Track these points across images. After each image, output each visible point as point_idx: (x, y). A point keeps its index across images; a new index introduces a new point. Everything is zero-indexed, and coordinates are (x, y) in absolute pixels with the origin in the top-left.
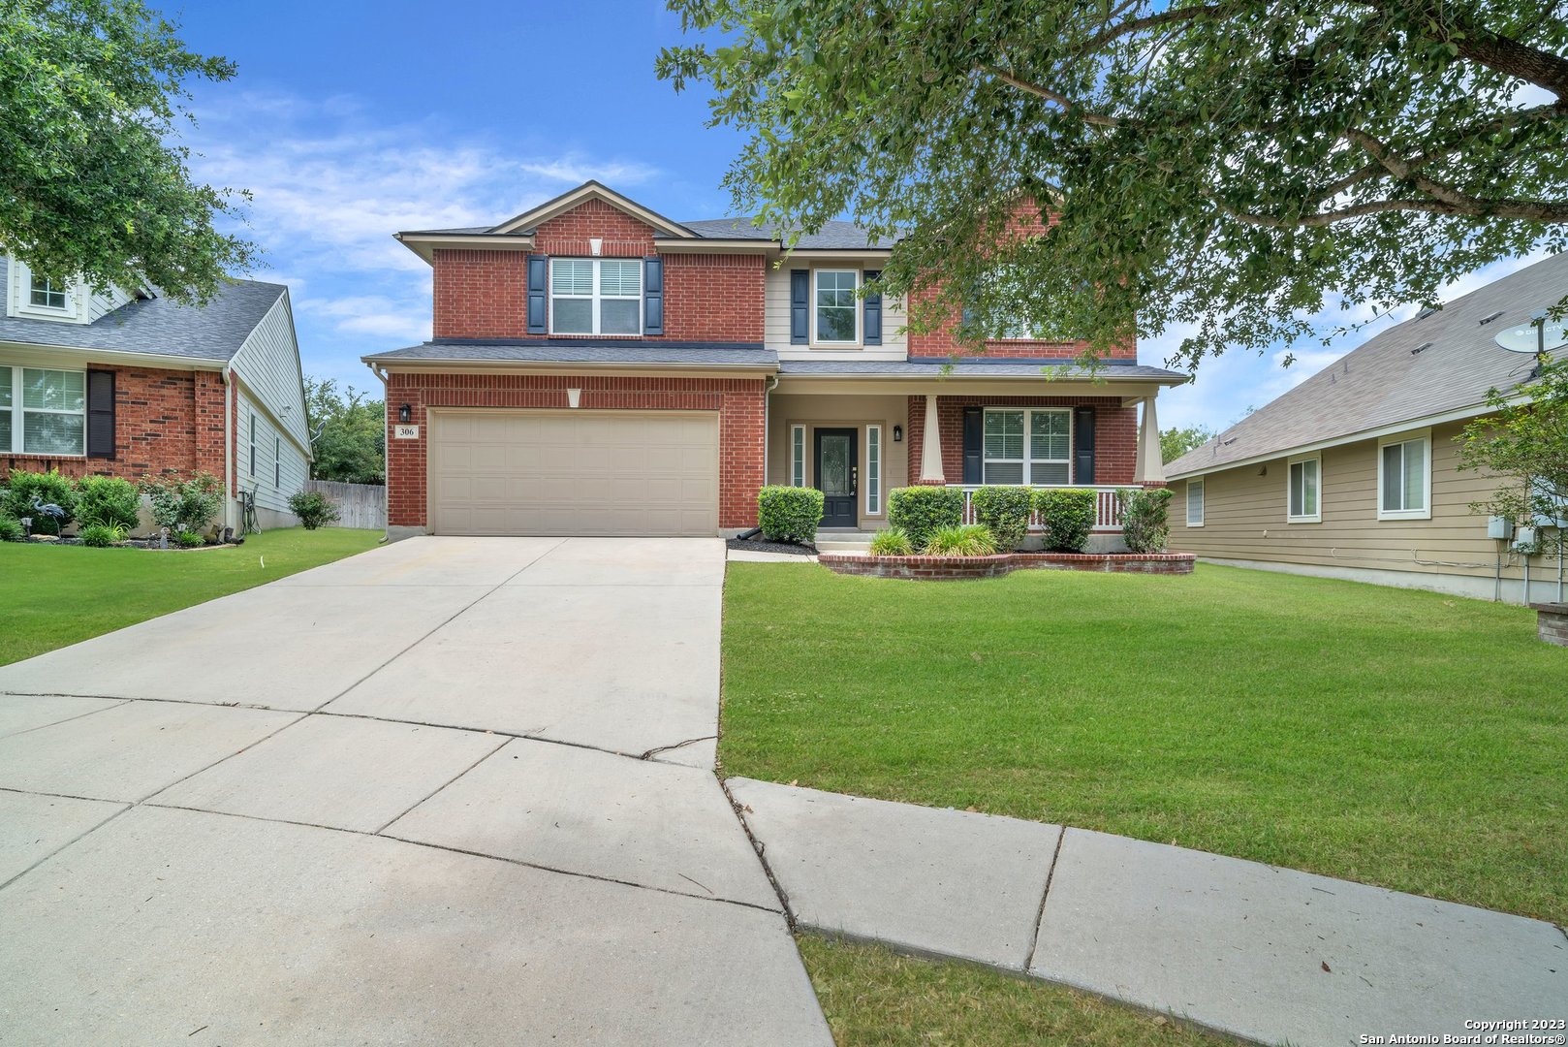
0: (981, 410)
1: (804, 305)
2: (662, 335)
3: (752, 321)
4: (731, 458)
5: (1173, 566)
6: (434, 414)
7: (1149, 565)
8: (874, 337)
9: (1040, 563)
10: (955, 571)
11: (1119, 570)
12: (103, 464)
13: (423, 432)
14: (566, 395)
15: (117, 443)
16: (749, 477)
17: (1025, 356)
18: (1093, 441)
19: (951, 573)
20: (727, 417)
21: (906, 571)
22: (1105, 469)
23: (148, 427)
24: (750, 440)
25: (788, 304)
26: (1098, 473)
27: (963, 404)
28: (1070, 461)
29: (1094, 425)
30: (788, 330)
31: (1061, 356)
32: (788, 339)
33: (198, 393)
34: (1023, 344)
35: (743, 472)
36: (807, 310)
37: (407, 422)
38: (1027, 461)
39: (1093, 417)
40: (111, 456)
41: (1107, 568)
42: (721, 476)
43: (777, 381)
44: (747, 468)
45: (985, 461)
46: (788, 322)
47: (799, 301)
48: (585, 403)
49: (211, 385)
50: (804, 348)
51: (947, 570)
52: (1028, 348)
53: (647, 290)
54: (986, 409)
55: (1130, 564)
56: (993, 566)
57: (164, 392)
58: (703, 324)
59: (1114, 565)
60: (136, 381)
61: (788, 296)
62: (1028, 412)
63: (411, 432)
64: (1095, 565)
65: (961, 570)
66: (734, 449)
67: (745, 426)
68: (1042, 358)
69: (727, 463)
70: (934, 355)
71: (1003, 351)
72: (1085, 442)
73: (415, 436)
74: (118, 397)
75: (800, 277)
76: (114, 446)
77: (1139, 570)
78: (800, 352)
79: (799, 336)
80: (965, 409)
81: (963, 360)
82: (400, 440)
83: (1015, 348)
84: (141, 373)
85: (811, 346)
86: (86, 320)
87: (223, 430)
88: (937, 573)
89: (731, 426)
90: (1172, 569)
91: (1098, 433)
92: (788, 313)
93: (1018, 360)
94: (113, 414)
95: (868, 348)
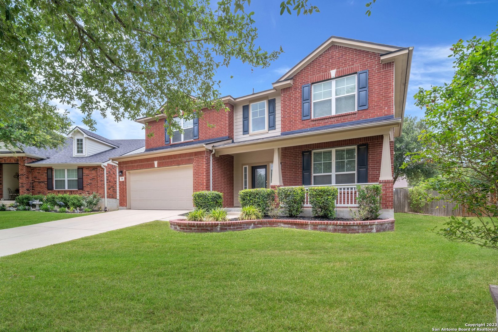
0: (310, 152)
1: (247, 119)
2: (198, 139)
3: (225, 129)
4: (196, 181)
5: (347, 228)
6: (129, 172)
7: (331, 227)
8: (272, 126)
9: (279, 224)
10: (193, 228)
11: (315, 229)
12: (80, 191)
13: (125, 179)
14: (154, 163)
15: (84, 186)
16: (202, 188)
17: (332, 124)
18: (367, 161)
19: (191, 229)
20: (195, 166)
21: (178, 228)
22: (374, 175)
23: (89, 181)
24: (201, 174)
25: (242, 120)
26: (370, 177)
27: (302, 150)
28: (355, 172)
29: (368, 153)
30: (242, 130)
31: (350, 121)
32: (242, 133)
33: (98, 172)
34: (330, 118)
35: (200, 186)
36: (248, 120)
37: (122, 176)
38: (333, 173)
39: (367, 149)
40: (82, 189)
41: (309, 228)
42: (193, 188)
43: (214, 150)
44: (201, 184)
45: (313, 175)
46: (242, 126)
47: (246, 118)
48: (159, 165)
49: (100, 169)
50: (248, 135)
51: (190, 228)
52: (333, 120)
53: (194, 124)
54: (313, 151)
55: (320, 226)
56: (219, 226)
57: (92, 172)
58: (209, 133)
59: (312, 227)
60: (87, 170)
61: (242, 116)
62: (333, 150)
63: (122, 179)
64: (304, 226)
65: (196, 228)
66: (197, 178)
67: (200, 169)
68: (340, 123)
69: (195, 183)
70: (290, 130)
71: (320, 123)
72: (363, 163)
73: (123, 180)
74: (84, 174)
75: (246, 108)
76: (83, 187)
77: (325, 229)
78: (247, 138)
79: (246, 131)
80: (303, 153)
81: (302, 130)
82: (121, 181)
83: (326, 121)
84: (88, 168)
85: (250, 134)
86: (86, 156)
87: (104, 181)
88: (187, 229)
89: (196, 169)
90: (346, 230)
91: (370, 157)
92: (242, 123)
93: (328, 126)
94: (83, 179)
95: (270, 132)
